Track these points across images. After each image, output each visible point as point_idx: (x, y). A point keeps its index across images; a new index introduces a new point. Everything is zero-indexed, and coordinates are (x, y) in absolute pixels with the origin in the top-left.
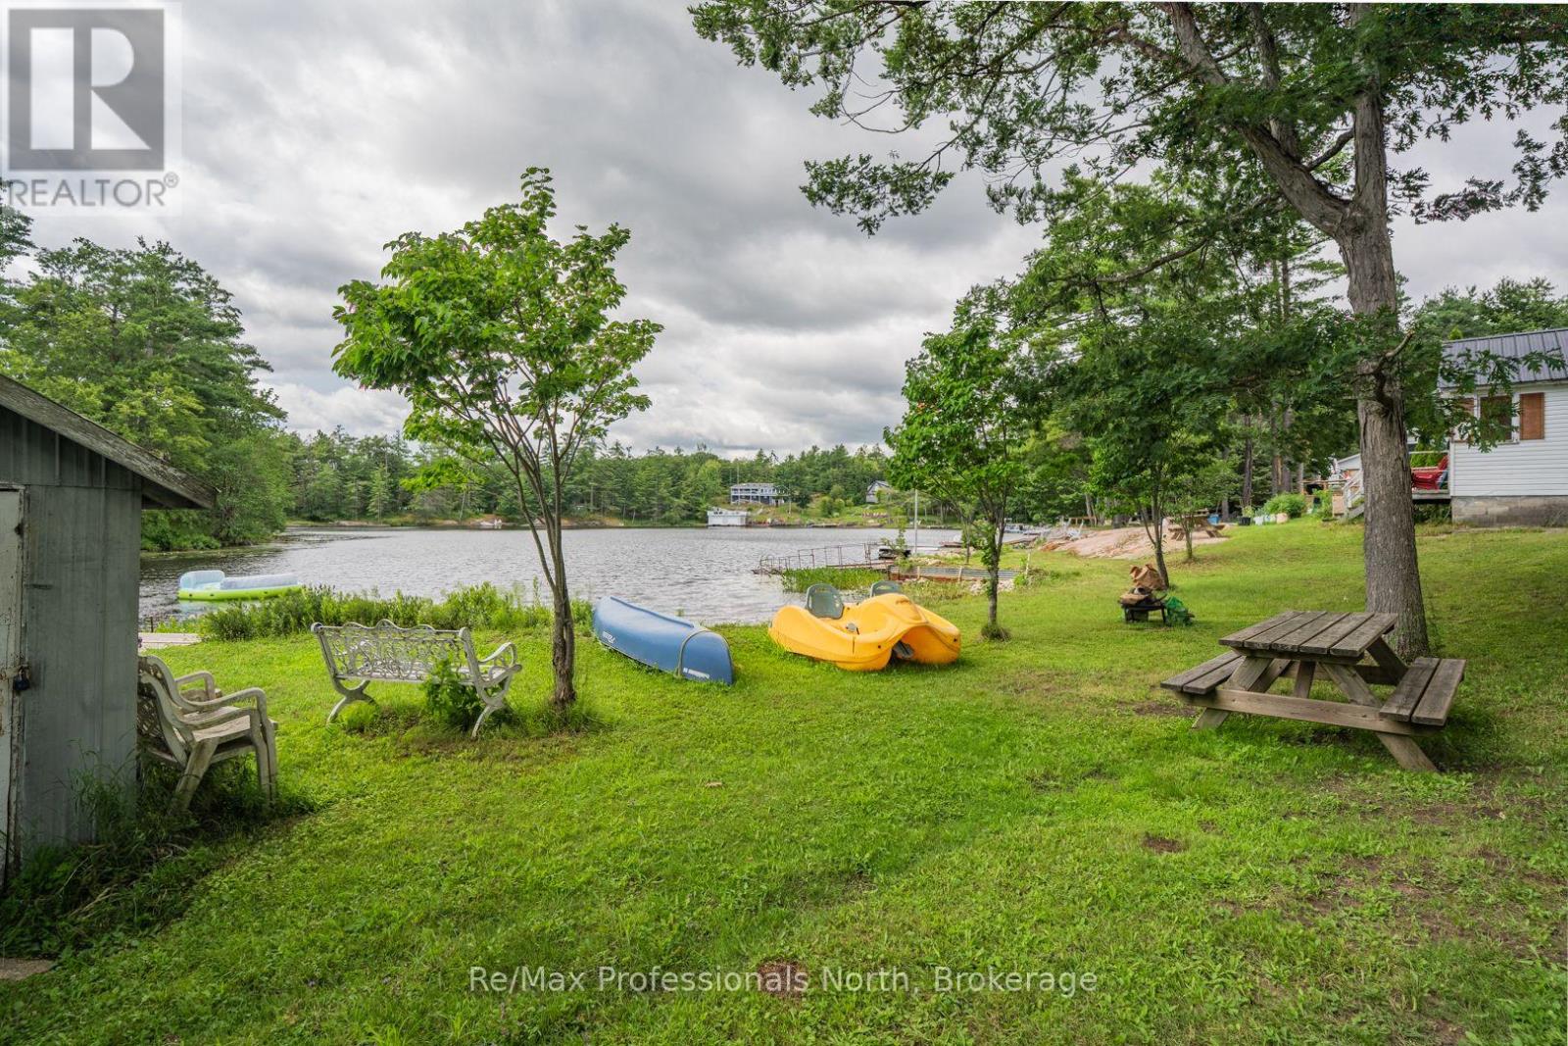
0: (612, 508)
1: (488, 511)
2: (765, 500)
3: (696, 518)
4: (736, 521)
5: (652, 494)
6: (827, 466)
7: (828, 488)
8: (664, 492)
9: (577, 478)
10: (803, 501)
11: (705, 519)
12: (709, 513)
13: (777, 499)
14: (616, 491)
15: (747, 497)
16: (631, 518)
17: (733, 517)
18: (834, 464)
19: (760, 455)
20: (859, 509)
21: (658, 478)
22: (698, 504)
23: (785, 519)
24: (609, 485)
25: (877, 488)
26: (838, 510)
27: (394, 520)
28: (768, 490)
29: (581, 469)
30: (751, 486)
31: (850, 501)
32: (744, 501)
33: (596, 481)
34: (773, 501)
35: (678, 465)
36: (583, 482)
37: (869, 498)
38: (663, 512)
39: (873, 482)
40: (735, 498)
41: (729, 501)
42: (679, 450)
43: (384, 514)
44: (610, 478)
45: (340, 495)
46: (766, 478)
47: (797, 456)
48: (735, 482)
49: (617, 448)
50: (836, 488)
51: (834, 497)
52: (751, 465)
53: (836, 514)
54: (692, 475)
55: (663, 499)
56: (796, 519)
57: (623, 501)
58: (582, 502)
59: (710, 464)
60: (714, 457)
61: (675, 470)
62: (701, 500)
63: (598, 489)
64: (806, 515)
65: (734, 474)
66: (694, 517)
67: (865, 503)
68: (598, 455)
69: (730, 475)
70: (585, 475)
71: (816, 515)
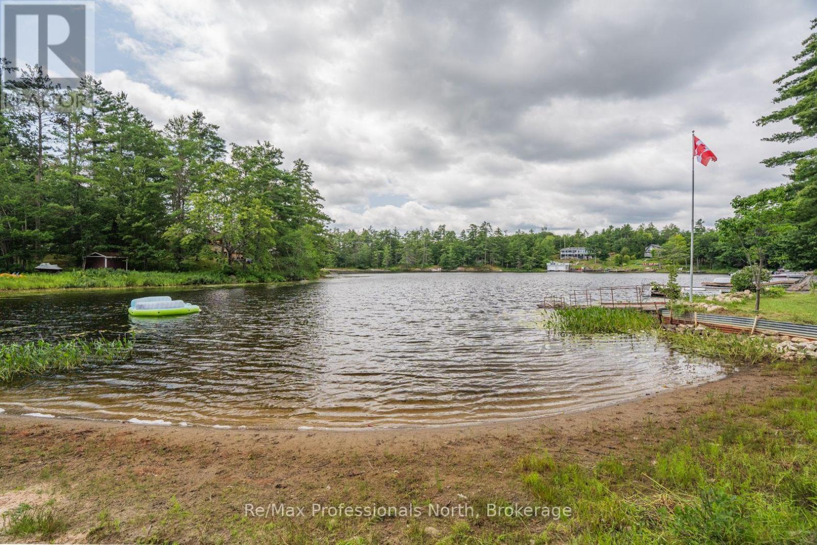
0: (496, 262)
1: (436, 264)
2: (581, 257)
3: (541, 267)
4: (563, 268)
5: (516, 254)
6: (618, 237)
7: (619, 249)
8: (523, 253)
9: (477, 247)
10: (603, 257)
11: (545, 268)
12: (548, 264)
13: (588, 256)
14: (498, 253)
15: (570, 255)
16: (505, 267)
17: (562, 266)
18: (623, 236)
19: (578, 232)
20: (640, 261)
21: (520, 246)
22: (542, 259)
23: (592, 268)
24: (494, 250)
25: (651, 249)
26: (626, 262)
27: (394, 268)
28: (582, 251)
29: (480, 242)
30: (572, 249)
31: (634, 256)
32: (568, 257)
33: (487, 248)
34: (585, 257)
35: (531, 239)
36: (481, 249)
37: (646, 255)
38: (523, 264)
39: (649, 244)
40: (563, 256)
41: (559, 258)
42: (532, 231)
43: (389, 265)
44: (495, 246)
45: (371, 257)
46: (581, 244)
47: (600, 232)
48: (563, 247)
49: (498, 231)
50: (624, 249)
51: (623, 255)
52: (573, 237)
53: (624, 264)
54: (538, 244)
55: (523, 257)
56: (599, 267)
57: (501, 258)
58: (480, 259)
59: (548, 238)
60: (551, 234)
61: (529, 242)
62: (543, 257)
63: (489, 252)
64: (605, 265)
65: (563, 242)
66: (539, 266)
67: (643, 257)
68: (488, 235)
69: (560, 243)
70: (482, 245)
71: (612, 265)
